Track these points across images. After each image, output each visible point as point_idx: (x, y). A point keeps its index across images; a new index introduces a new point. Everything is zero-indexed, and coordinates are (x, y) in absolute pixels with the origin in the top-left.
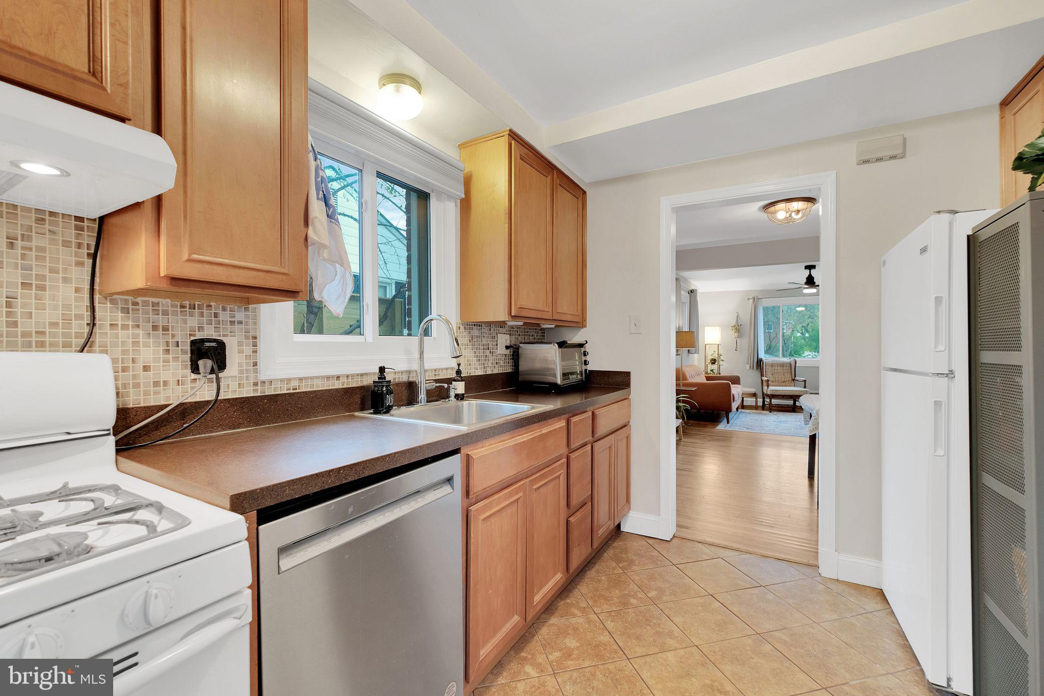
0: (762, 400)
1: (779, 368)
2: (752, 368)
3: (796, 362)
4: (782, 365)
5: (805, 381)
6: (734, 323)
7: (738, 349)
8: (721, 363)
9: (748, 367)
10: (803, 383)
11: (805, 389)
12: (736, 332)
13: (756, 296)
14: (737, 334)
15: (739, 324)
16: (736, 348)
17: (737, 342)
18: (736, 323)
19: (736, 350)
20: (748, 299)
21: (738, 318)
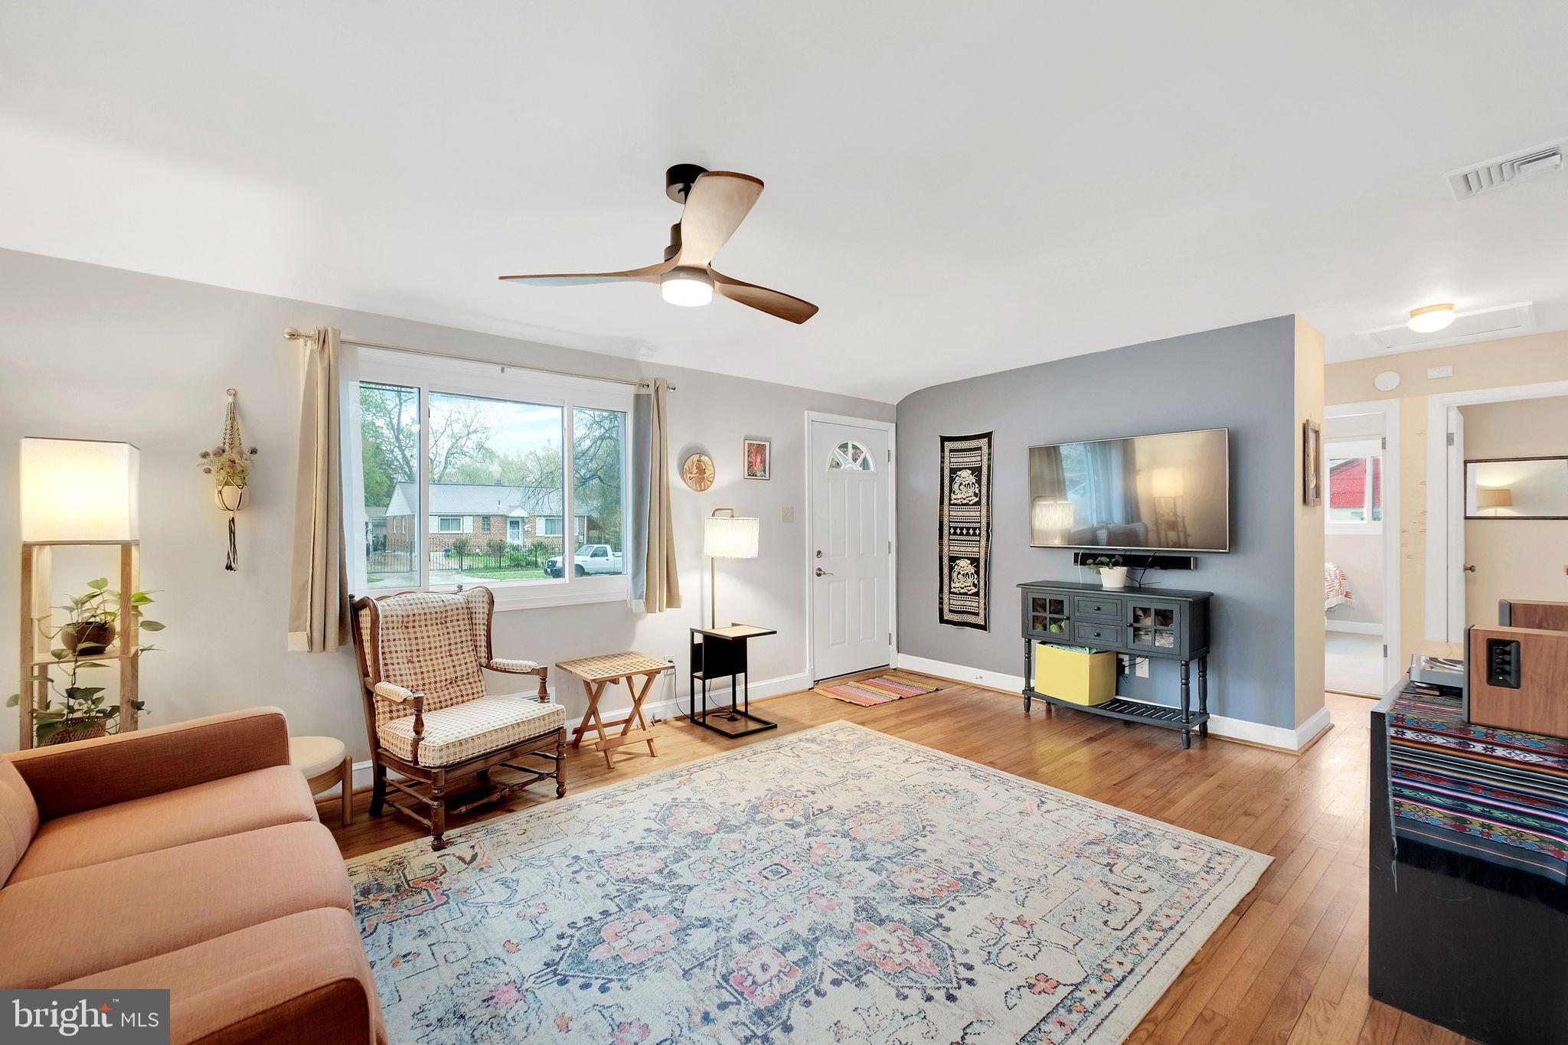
0: (370, 763)
1: (433, 630)
3: (492, 603)
5: (543, 673)
6: (215, 438)
7: (240, 563)
9: (298, 641)
10: (537, 679)
11: (547, 707)
12: (227, 484)
13: (334, 330)
14: (231, 493)
15: (246, 448)
16: (229, 558)
17: (232, 532)
18: (227, 441)
19: (229, 567)
20: (293, 336)
21: (233, 419)
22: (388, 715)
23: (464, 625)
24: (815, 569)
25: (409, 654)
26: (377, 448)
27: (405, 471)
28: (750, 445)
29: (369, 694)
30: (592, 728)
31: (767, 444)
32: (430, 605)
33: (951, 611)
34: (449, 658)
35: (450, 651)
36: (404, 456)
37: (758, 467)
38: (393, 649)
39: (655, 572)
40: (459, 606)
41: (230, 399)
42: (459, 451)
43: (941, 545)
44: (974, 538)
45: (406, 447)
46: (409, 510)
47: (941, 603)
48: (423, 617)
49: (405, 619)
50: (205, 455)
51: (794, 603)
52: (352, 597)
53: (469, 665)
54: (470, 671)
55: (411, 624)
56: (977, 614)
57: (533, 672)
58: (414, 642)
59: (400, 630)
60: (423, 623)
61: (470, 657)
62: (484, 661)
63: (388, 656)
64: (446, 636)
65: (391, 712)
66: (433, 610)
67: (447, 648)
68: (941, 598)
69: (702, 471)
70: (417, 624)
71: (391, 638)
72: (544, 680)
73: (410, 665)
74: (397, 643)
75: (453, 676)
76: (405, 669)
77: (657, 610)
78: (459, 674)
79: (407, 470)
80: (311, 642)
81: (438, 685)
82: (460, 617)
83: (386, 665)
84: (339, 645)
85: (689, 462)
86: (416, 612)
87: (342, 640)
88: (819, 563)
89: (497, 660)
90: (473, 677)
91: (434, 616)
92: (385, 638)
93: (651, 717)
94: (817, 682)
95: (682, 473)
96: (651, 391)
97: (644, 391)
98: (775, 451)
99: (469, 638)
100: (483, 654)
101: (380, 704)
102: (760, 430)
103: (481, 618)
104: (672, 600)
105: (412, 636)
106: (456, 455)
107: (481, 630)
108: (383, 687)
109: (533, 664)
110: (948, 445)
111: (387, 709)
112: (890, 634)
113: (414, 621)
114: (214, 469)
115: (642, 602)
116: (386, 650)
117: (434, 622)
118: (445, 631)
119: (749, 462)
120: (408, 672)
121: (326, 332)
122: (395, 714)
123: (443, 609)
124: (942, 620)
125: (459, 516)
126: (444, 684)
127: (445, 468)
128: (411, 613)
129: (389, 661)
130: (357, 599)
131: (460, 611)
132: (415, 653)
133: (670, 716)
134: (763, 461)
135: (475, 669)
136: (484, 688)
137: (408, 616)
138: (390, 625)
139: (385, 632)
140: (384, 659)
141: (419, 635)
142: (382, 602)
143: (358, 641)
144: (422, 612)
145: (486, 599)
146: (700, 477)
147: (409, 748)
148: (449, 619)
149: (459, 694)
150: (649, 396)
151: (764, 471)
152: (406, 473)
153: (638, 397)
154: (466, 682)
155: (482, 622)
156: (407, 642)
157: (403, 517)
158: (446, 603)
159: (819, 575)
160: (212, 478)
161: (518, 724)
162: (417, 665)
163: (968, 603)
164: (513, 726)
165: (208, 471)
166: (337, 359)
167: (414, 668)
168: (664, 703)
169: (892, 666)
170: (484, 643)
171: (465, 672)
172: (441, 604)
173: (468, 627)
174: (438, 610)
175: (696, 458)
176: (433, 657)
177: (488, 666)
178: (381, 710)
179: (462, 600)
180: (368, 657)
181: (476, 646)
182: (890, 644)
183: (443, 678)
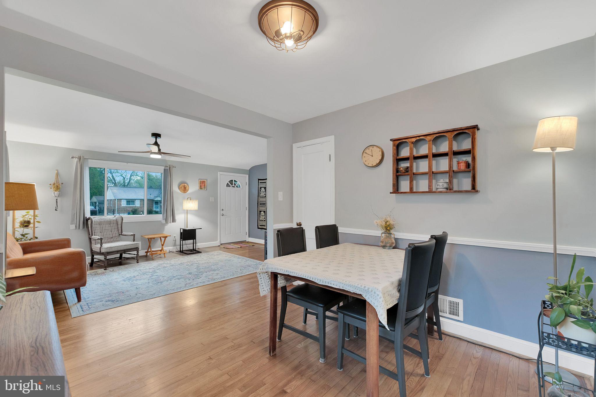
1: (107, 226)
2: (78, 227)
3: (122, 220)
4: (110, 222)
5: (134, 235)
6: (53, 181)
7: (59, 209)
8: (37, 224)
9: (73, 227)
10: (133, 237)
11: (135, 243)
12: (56, 191)
13: (82, 156)
14: (57, 193)
15: (60, 183)
16: (56, 208)
17: (57, 202)
18: (56, 181)
19: (56, 210)
20: (72, 158)
21: (57, 176)
22: (95, 244)
23: (115, 225)
24: (221, 214)
25: (100, 231)
26: (101, 173)
27: (113, 182)
28: (200, 181)
29: (90, 239)
30: (150, 252)
31: (206, 181)
32: (106, 220)
33: (260, 225)
34: (111, 232)
35: (111, 231)
36: (113, 176)
37: (203, 187)
38: (96, 229)
39: (168, 213)
40: (114, 220)
41: (56, 172)
42: (135, 174)
43: (258, 208)
44: (264, 206)
45: (113, 172)
46: (113, 197)
47: (258, 223)
48: (104, 222)
49: (100, 223)
50: (50, 185)
51: (214, 222)
52: (86, 217)
53: (116, 234)
54: (117, 235)
55: (101, 224)
56: (265, 226)
57: (132, 235)
58: (102, 228)
59: (98, 225)
60: (104, 224)
61: (116, 232)
62: (120, 233)
63: (95, 231)
64: (110, 227)
65: (95, 243)
66: (107, 221)
67: (110, 230)
68: (258, 222)
69: (185, 188)
70: (102, 224)
71: (96, 226)
72: (134, 237)
73: (101, 233)
74: (97, 228)
75: (112, 236)
76: (99, 234)
77: (169, 223)
78: (113, 236)
79: (114, 182)
80: (76, 227)
81: (108, 238)
82: (114, 223)
83: (94, 233)
84: (83, 228)
85: (181, 185)
86: (102, 221)
87: (84, 227)
88: (222, 212)
89: (123, 233)
90: (117, 237)
91: (107, 222)
92: (94, 227)
93: (169, 250)
94: (221, 244)
95: (179, 188)
96: (168, 168)
97: (166, 168)
98: (208, 182)
99: (116, 228)
100: (120, 232)
101: (93, 241)
102: (203, 177)
103: (120, 223)
104: (174, 220)
105: (101, 226)
106: (134, 176)
107: (120, 226)
108: (93, 237)
109: (132, 233)
110: (260, 181)
111: (94, 242)
112: (246, 232)
113: (102, 223)
114: (52, 188)
115: (164, 221)
116: (95, 229)
117: (107, 224)
118: (110, 226)
119: (200, 186)
120: (100, 235)
121: (81, 156)
122: (96, 244)
123: (110, 221)
124: (258, 228)
125: (134, 200)
126: (109, 238)
127: (130, 181)
128: (101, 221)
129: (95, 232)
130: (87, 218)
131: (114, 221)
132: (102, 230)
133: (174, 251)
134: (205, 185)
135: (118, 235)
136: (120, 240)
137: (100, 222)
138: (96, 224)
139: (94, 225)
140: (94, 231)
141: (103, 226)
142: (94, 219)
143: (88, 227)
144: (104, 221)
145: (121, 219)
146: (184, 188)
147: (99, 249)
148: (111, 223)
149: (113, 240)
150: (167, 169)
151: (205, 188)
152: (113, 183)
153: (165, 169)
154: (115, 238)
155: (120, 224)
156: (100, 228)
157: (111, 200)
158: (111, 219)
159: (222, 216)
160: (52, 189)
161: (126, 245)
162: (103, 233)
163: (263, 223)
164: (124, 245)
165: (51, 188)
166: (83, 163)
167: (102, 234)
168: (173, 247)
169: (247, 241)
170: (120, 229)
171: (115, 236)
172: (109, 219)
173: (116, 225)
174: (108, 221)
175: (183, 184)
176: (107, 232)
177: (121, 235)
178: (93, 243)
179: (115, 219)
180: (90, 231)
181: (118, 230)
182: (246, 235)
183: (109, 237)
